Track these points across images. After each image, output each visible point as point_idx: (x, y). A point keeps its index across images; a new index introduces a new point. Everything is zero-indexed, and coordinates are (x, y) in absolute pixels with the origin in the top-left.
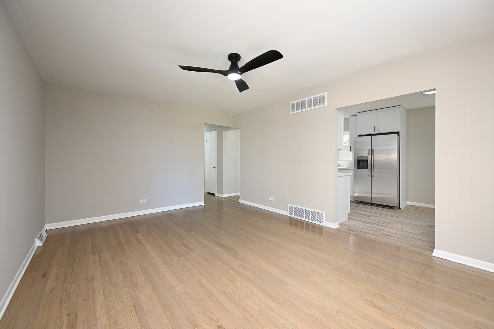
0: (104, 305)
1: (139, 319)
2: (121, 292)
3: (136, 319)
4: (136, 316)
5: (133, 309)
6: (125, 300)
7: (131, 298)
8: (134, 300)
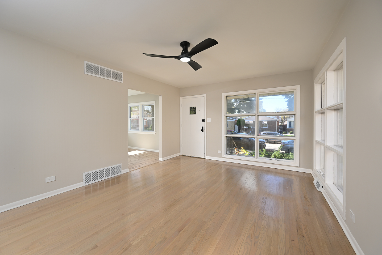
0: (280, 227)
1: (264, 208)
2: (266, 227)
3: (265, 209)
4: (265, 210)
5: (264, 213)
6: (266, 220)
7: (262, 219)
8: (261, 217)
